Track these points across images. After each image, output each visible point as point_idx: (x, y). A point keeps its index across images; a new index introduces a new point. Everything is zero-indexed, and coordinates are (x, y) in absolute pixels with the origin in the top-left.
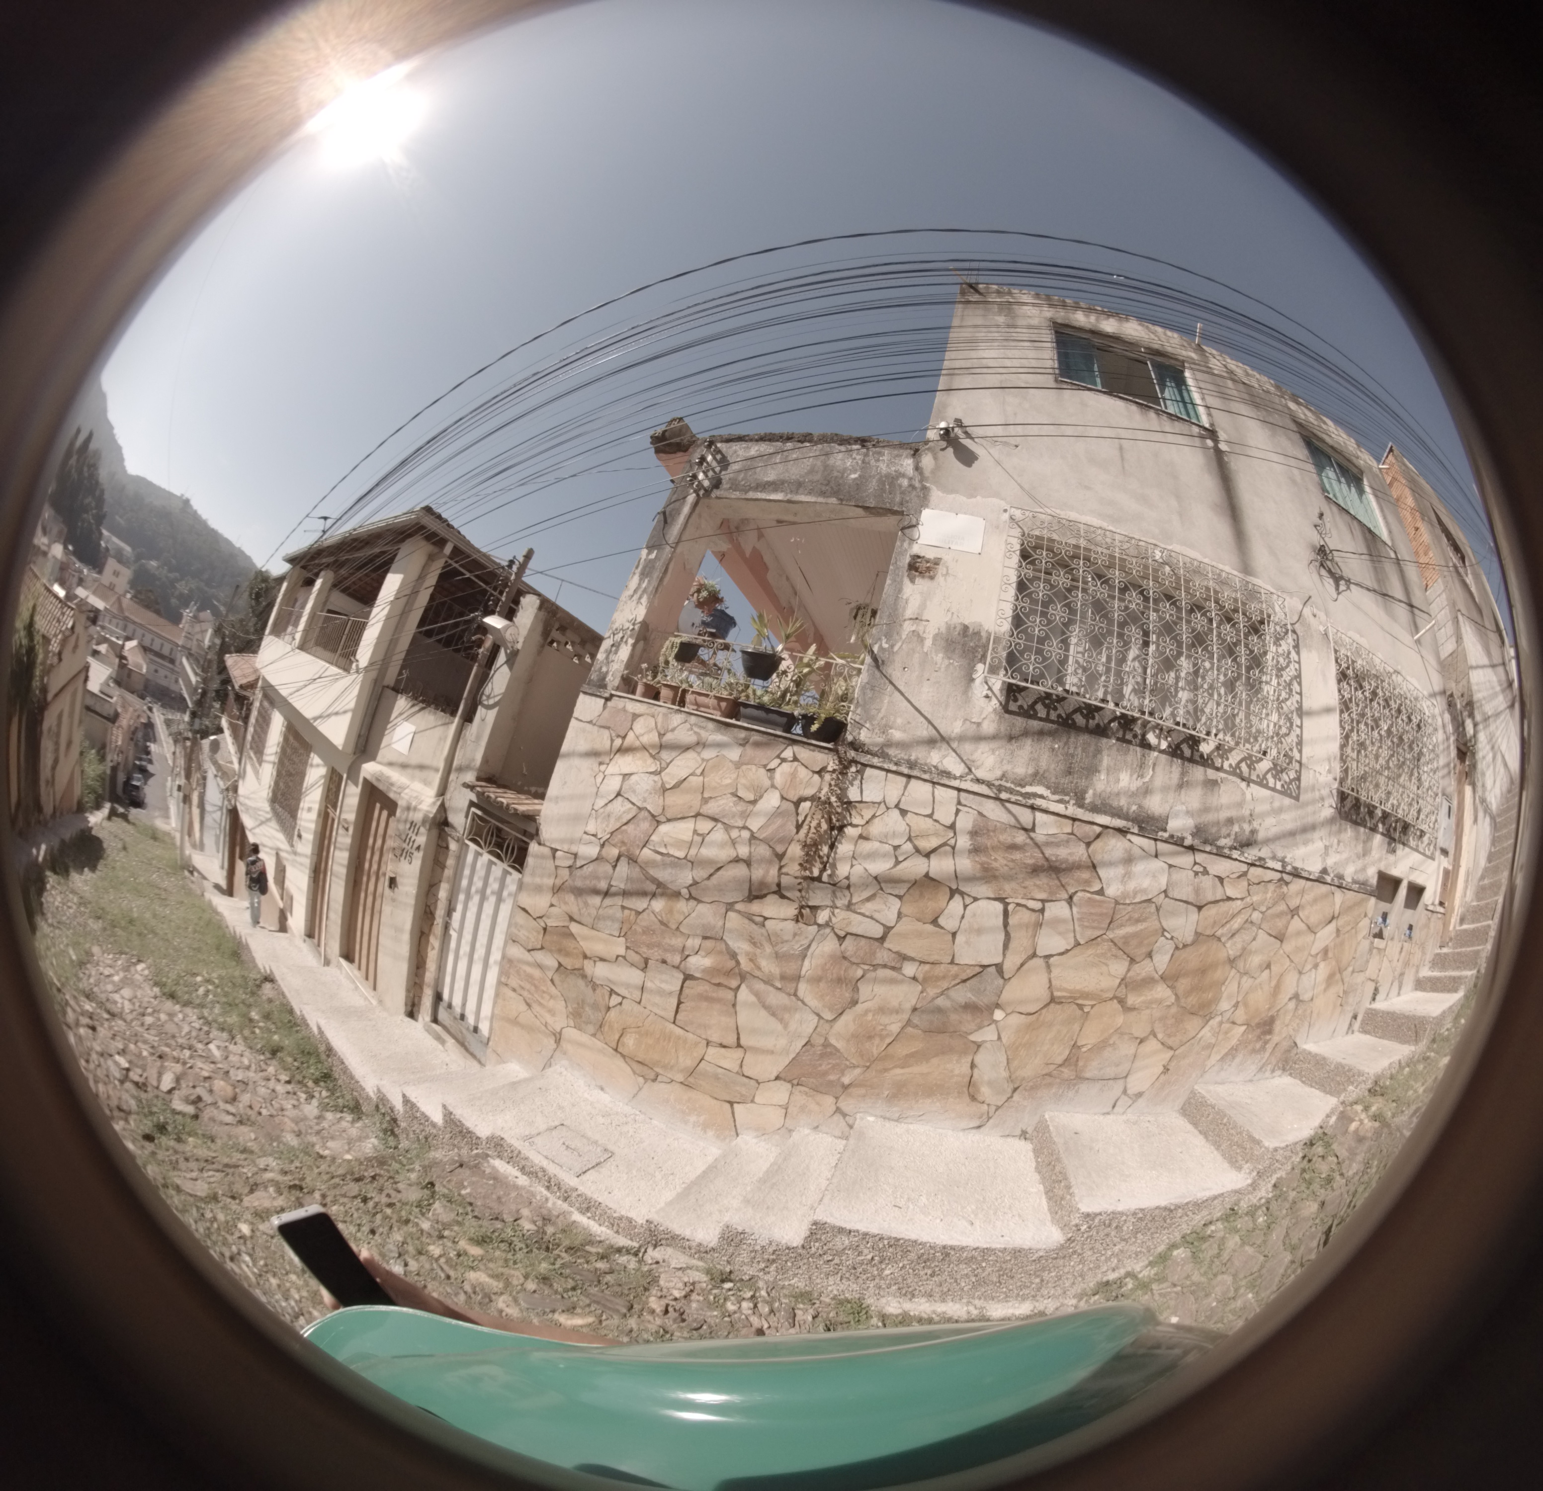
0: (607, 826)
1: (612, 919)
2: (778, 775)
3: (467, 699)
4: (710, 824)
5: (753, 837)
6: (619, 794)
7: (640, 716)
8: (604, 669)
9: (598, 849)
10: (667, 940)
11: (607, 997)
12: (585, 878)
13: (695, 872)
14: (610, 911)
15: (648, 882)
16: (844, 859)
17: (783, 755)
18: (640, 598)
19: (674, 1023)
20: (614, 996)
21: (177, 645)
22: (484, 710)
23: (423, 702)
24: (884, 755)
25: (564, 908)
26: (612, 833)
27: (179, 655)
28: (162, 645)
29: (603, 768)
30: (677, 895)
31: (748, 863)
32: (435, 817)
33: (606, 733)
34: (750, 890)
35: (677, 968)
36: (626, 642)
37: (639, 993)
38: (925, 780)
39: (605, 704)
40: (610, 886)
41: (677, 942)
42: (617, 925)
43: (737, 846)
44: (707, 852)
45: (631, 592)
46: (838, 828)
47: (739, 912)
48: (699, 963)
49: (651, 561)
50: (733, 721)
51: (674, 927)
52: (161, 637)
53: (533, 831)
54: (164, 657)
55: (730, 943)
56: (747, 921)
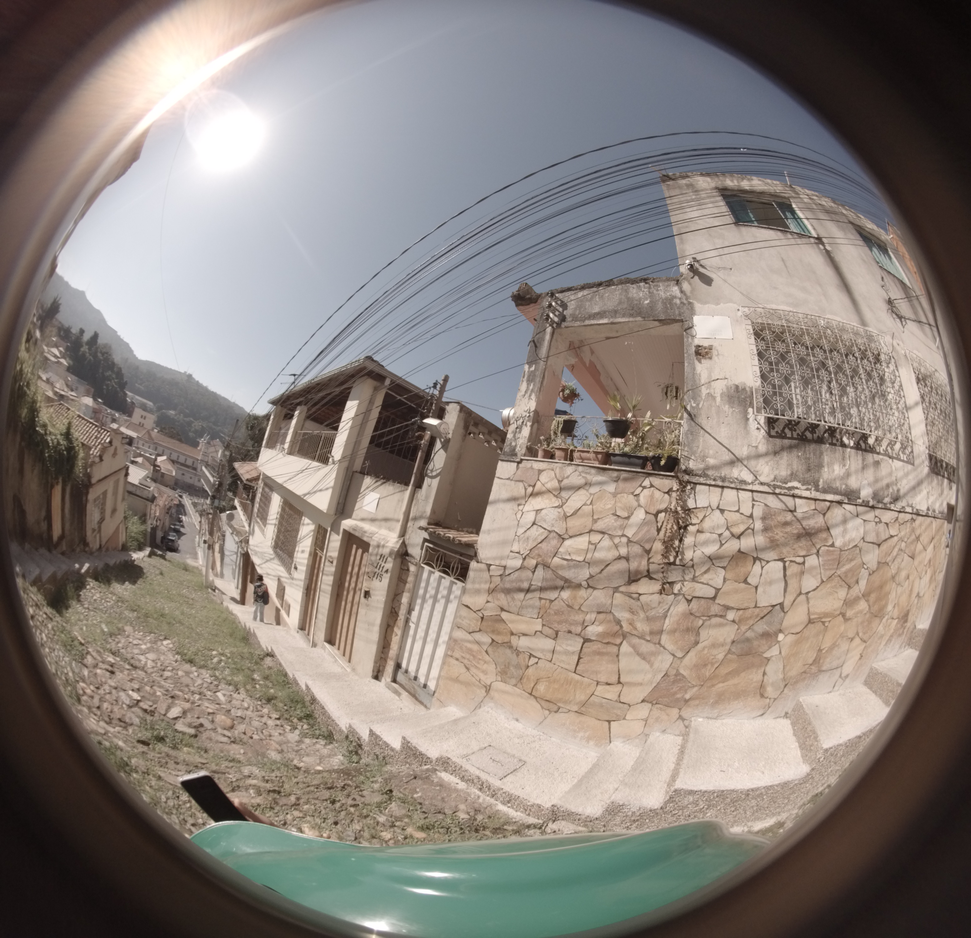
0: (527, 545)
1: (532, 607)
2: (642, 498)
3: (416, 474)
4: (599, 536)
5: (629, 541)
6: (534, 524)
7: (543, 471)
8: (513, 444)
9: (521, 561)
10: (572, 618)
11: (527, 659)
12: (512, 582)
13: (591, 569)
14: (531, 602)
15: (558, 580)
16: (689, 547)
17: (643, 484)
18: (530, 395)
19: (575, 672)
20: (532, 658)
21: (197, 460)
22: (429, 480)
23: (383, 478)
24: (706, 476)
25: (497, 603)
26: (531, 550)
27: (199, 466)
28: (186, 460)
29: (521, 508)
30: (579, 586)
31: (627, 559)
32: (398, 551)
33: (521, 485)
34: (629, 577)
35: (579, 635)
36: (526, 425)
37: (551, 655)
38: (732, 488)
39: (517, 466)
40: (531, 585)
41: (579, 617)
42: (536, 611)
43: (619, 548)
44: (599, 555)
45: (523, 393)
46: (683, 528)
47: (622, 592)
48: (594, 630)
49: (532, 372)
50: (607, 466)
51: (577, 608)
52: (184, 454)
53: (472, 554)
54: (188, 466)
55: (616, 614)
56: (627, 598)
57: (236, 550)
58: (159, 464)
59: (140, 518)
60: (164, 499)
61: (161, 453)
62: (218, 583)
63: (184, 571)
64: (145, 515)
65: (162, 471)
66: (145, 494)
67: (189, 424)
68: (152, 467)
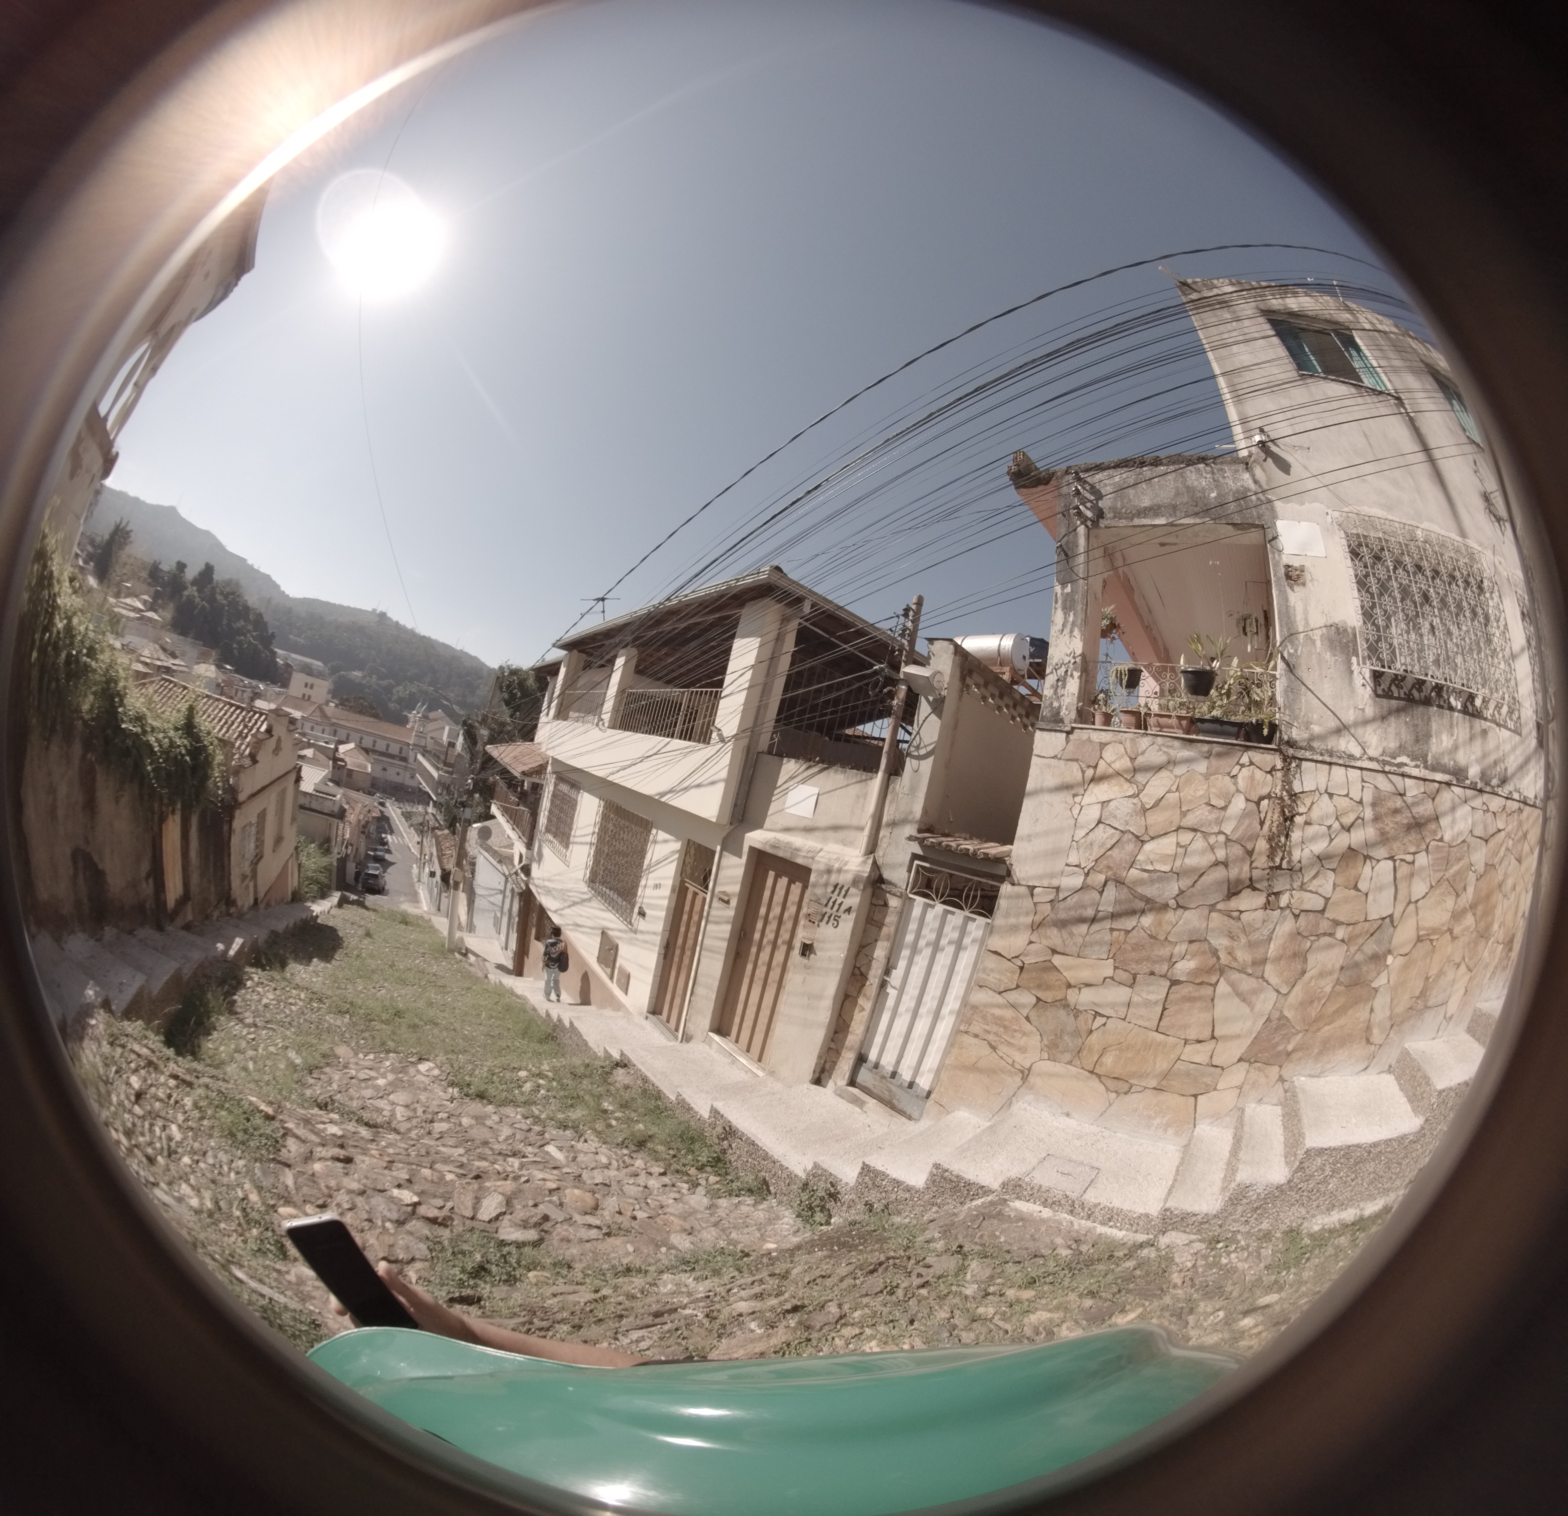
0: (1091, 854)
1: (1100, 943)
2: (1240, 780)
3: (888, 753)
4: (1190, 835)
5: (1228, 840)
6: (1100, 822)
7: (1106, 744)
8: (1056, 704)
9: (1082, 878)
10: (1156, 952)
11: (1090, 1021)
12: (1069, 909)
13: (1181, 882)
14: (1098, 937)
15: (1137, 901)
16: (1296, 845)
17: (1241, 762)
18: (1071, 631)
19: (1157, 1031)
20: (1098, 1018)
21: (408, 745)
22: (915, 762)
23: (822, 761)
24: (1311, 748)
25: (1046, 943)
26: (1096, 861)
27: (411, 754)
28: (388, 746)
29: (1078, 799)
30: (1165, 907)
31: (1225, 864)
33: (1075, 766)
34: (1229, 889)
35: (1165, 976)
36: (1072, 675)
37: (1125, 1010)
38: (1340, 765)
39: (1067, 737)
40: (1098, 911)
41: (1165, 952)
42: (1105, 948)
43: (1216, 851)
44: (1192, 861)
45: (1059, 627)
46: (1289, 819)
47: (1220, 911)
48: (1184, 967)
49: (1068, 594)
50: (1194, 737)
51: (1162, 938)
52: (384, 738)
53: (1002, 871)
54: (392, 756)
55: (1212, 942)
56: (1226, 918)
57: (501, 887)
58: (342, 756)
59: (320, 846)
60: (357, 810)
61: (344, 738)
62: (471, 942)
63: (403, 927)
64: (328, 840)
65: (349, 767)
66: (327, 807)
67: (389, 690)
68: (331, 762)
